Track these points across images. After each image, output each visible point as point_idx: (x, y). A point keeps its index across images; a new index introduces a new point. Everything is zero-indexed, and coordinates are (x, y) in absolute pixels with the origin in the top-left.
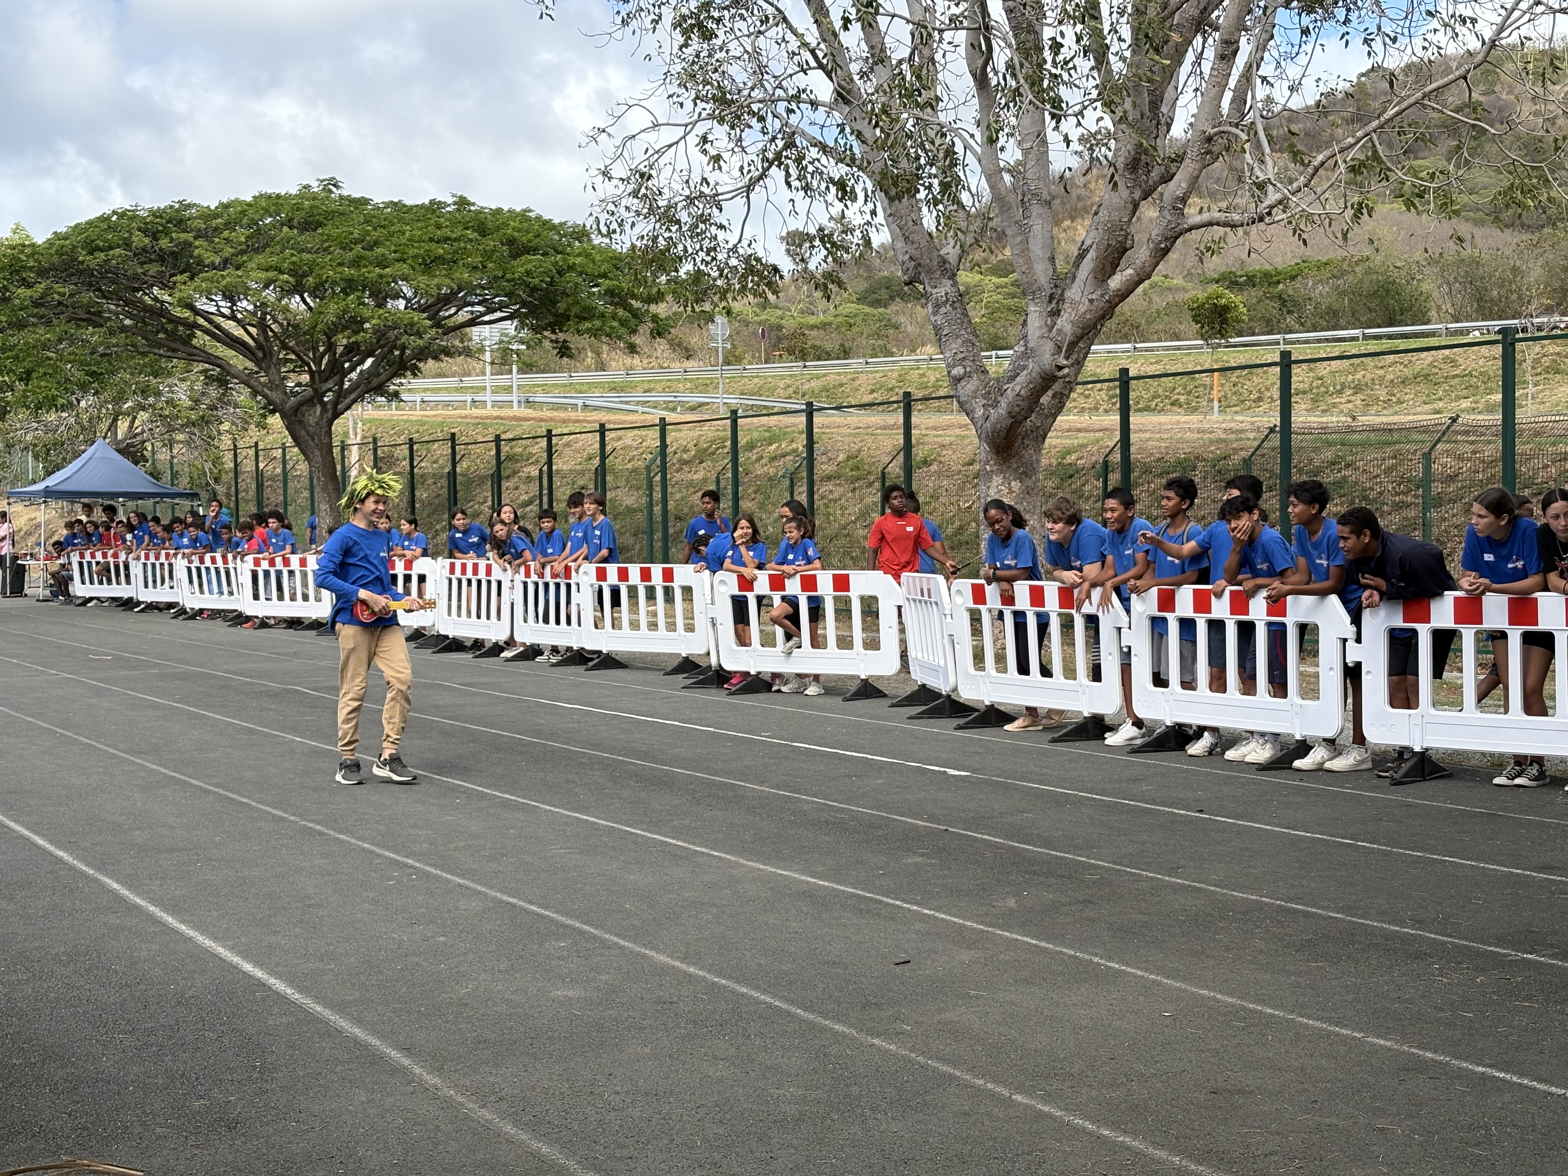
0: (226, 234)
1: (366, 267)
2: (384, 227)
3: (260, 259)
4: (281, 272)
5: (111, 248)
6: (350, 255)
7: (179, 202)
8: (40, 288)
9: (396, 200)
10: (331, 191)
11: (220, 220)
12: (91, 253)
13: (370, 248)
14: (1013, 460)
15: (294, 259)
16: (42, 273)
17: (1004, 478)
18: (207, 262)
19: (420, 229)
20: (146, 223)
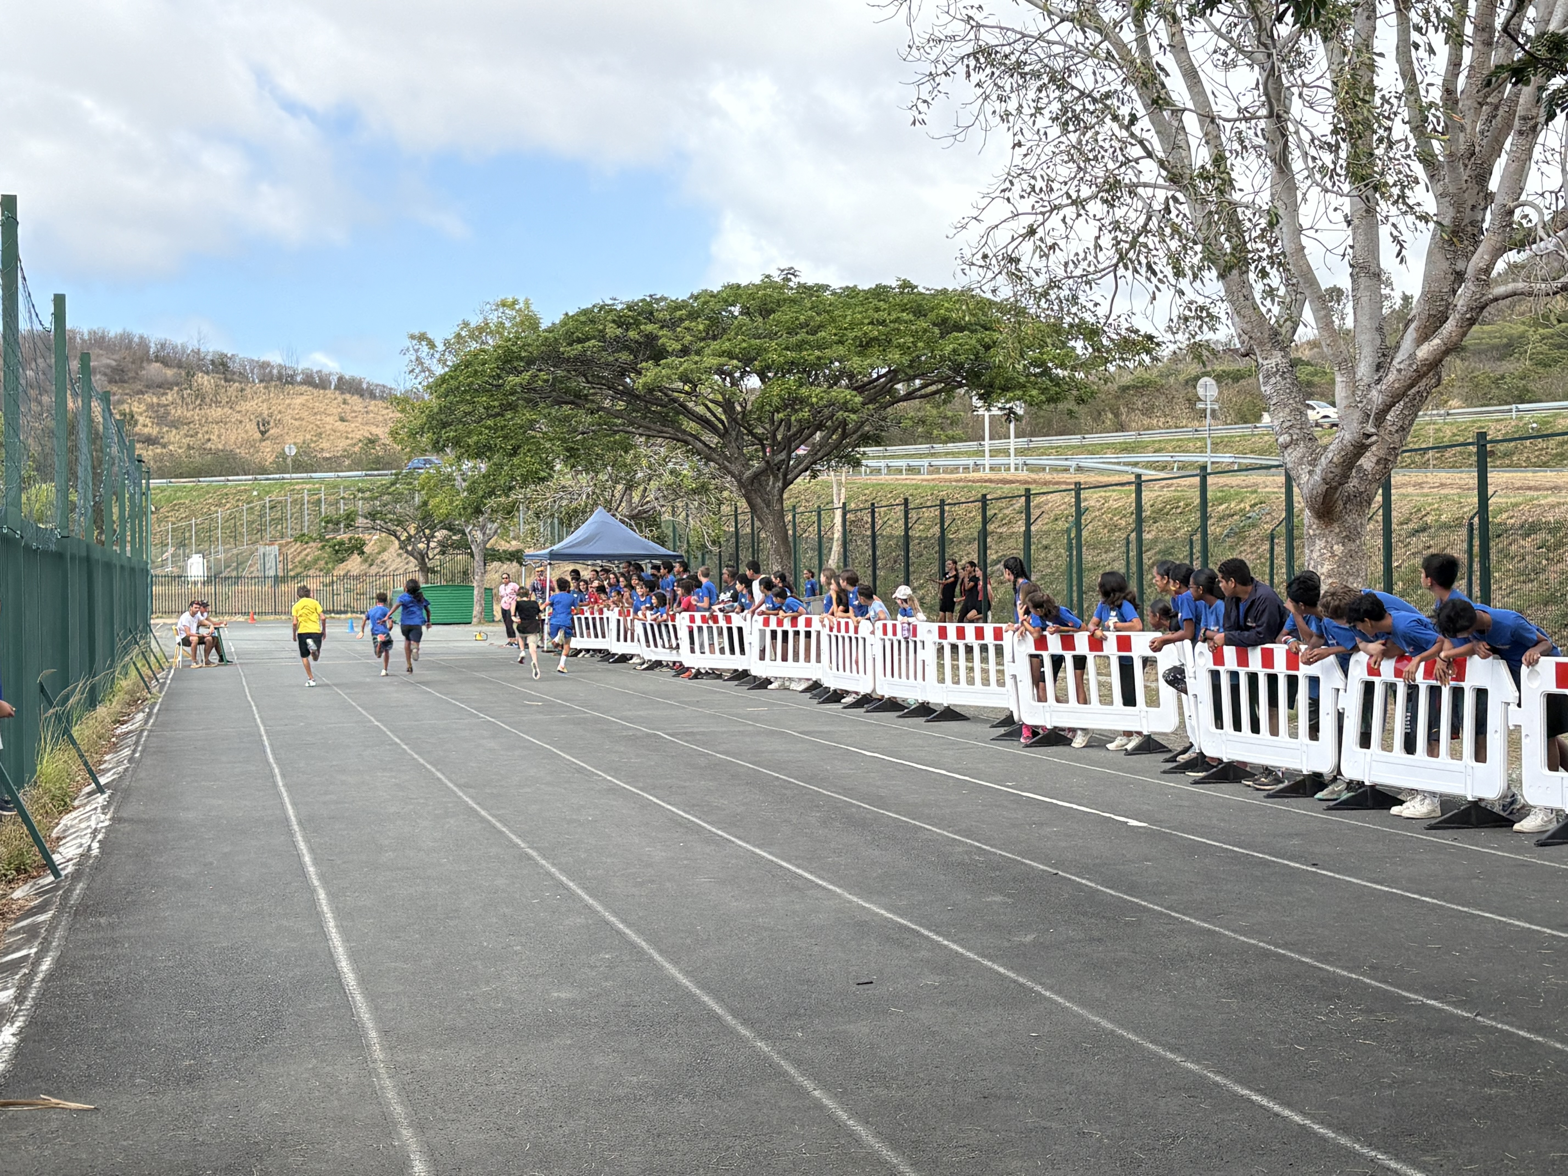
0: (687, 323)
1: (807, 350)
2: (828, 312)
3: (715, 345)
4: (731, 358)
5: (589, 340)
6: (794, 340)
7: (651, 296)
8: (526, 376)
9: (851, 285)
10: (790, 280)
11: (684, 312)
12: (570, 344)
13: (814, 332)
14: (1336, 525)
15: (744, 345)
16: (530, 362)
17: (1327, 542)
18: (670, 349)
19: (861, 313)
20: (621, 317)
